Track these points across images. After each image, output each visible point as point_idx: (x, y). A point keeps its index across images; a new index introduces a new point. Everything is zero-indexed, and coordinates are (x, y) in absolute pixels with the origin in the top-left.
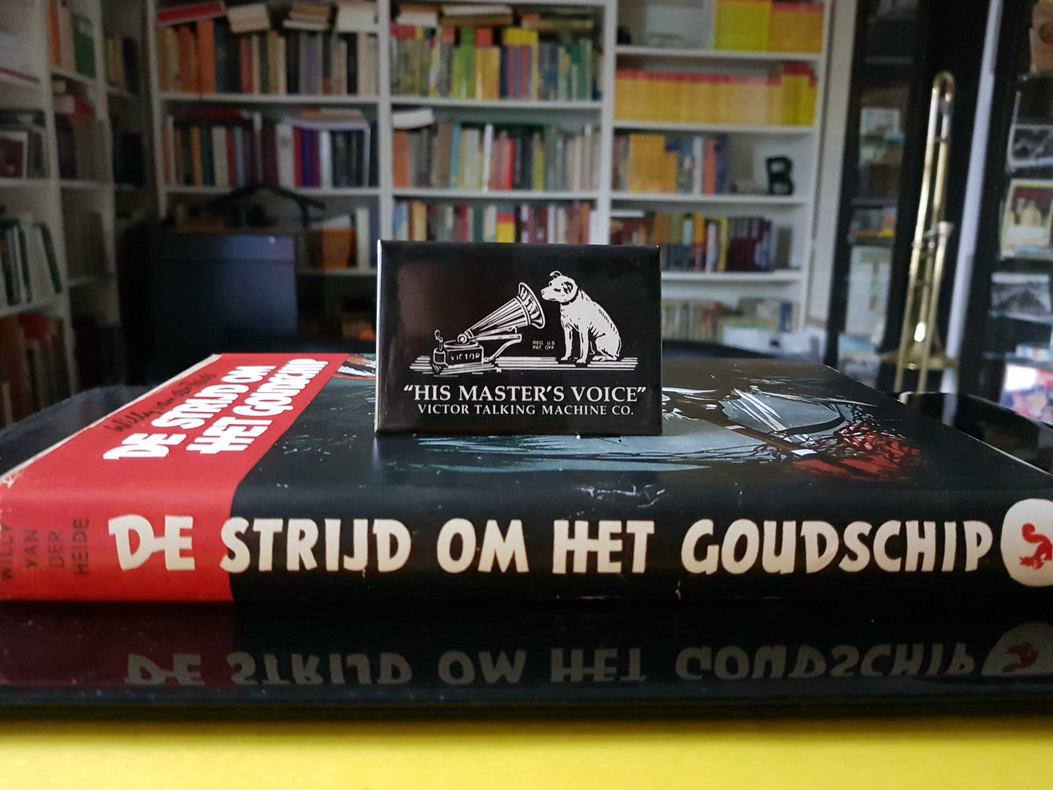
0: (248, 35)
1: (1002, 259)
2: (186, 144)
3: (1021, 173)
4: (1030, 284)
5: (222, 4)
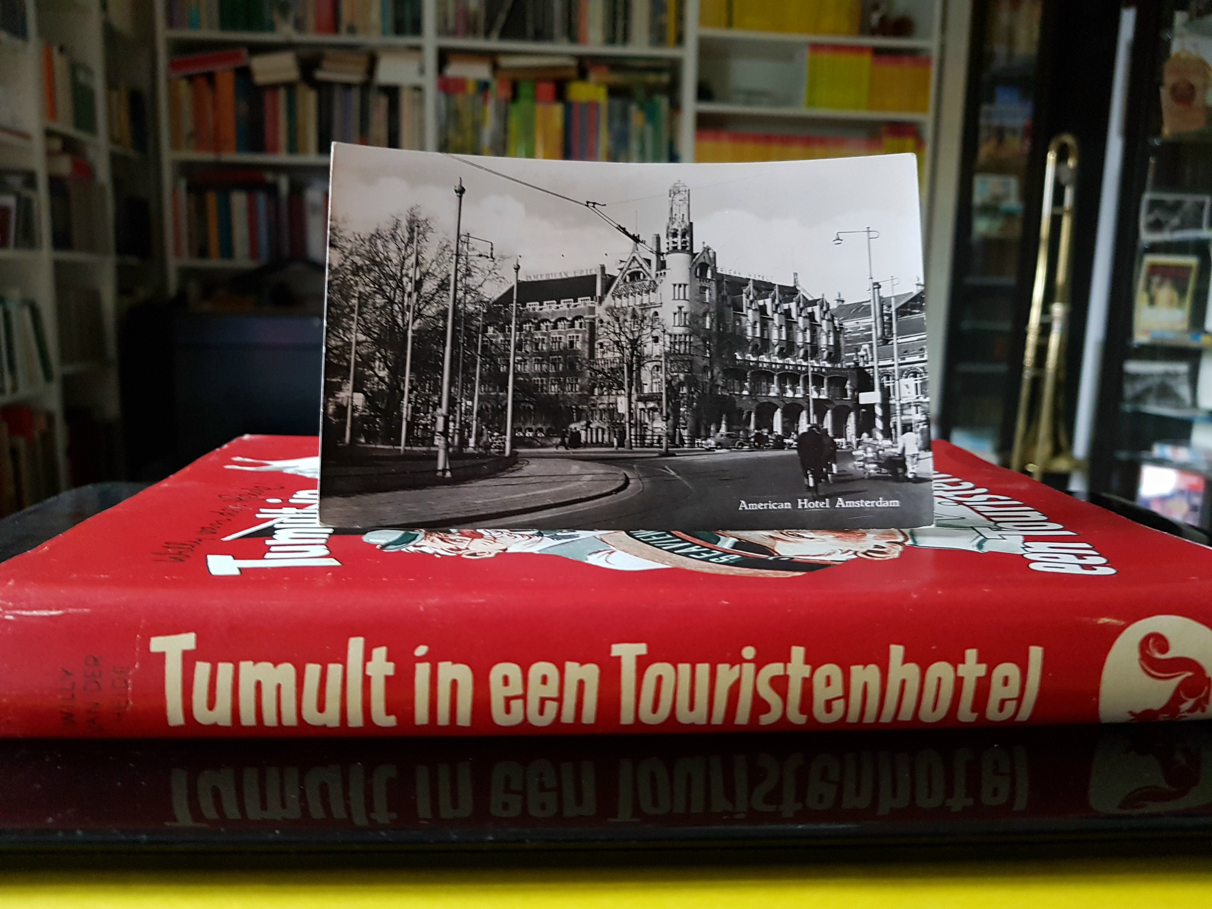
0: (274, 87)
1: (1135, 346)
2: (200, 213)
3: (1155, 248)
4: (1167, 374)
5: (244, 52)
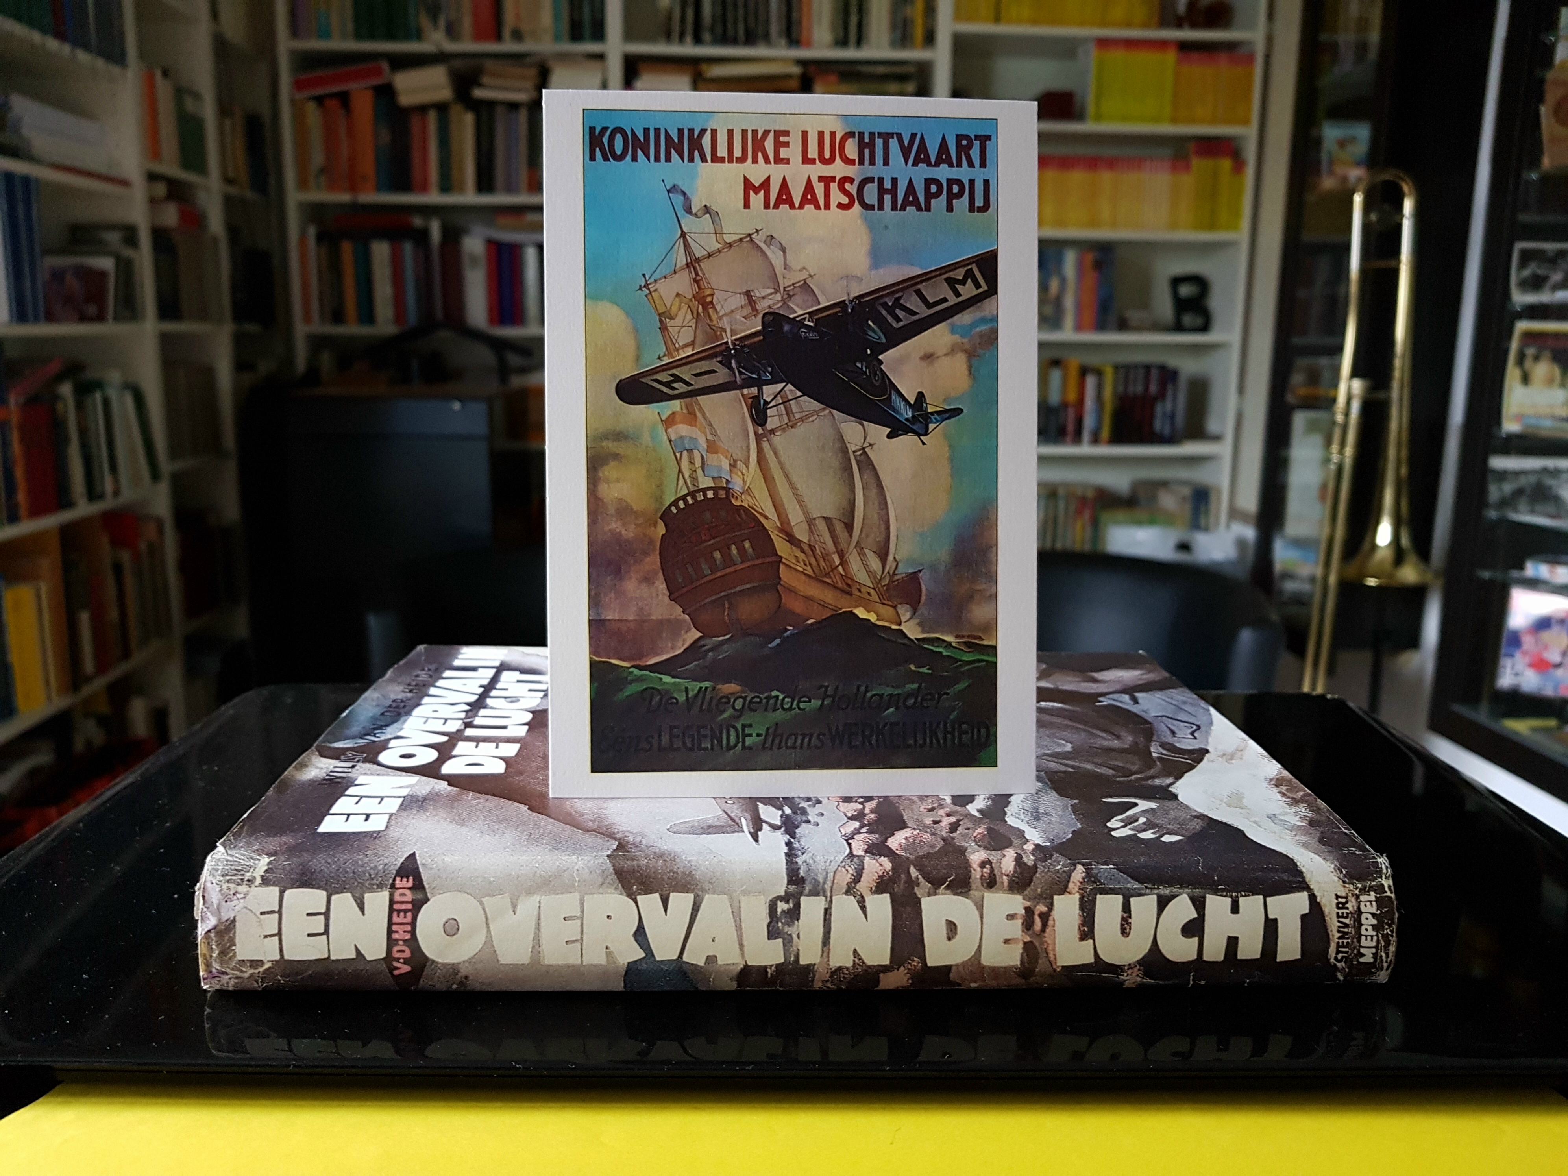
0: (423, 109)
1: (1504, 437)
2: (334, 266)
3: (1531, 312)
4: (1545, 471)
5: (385, 66)
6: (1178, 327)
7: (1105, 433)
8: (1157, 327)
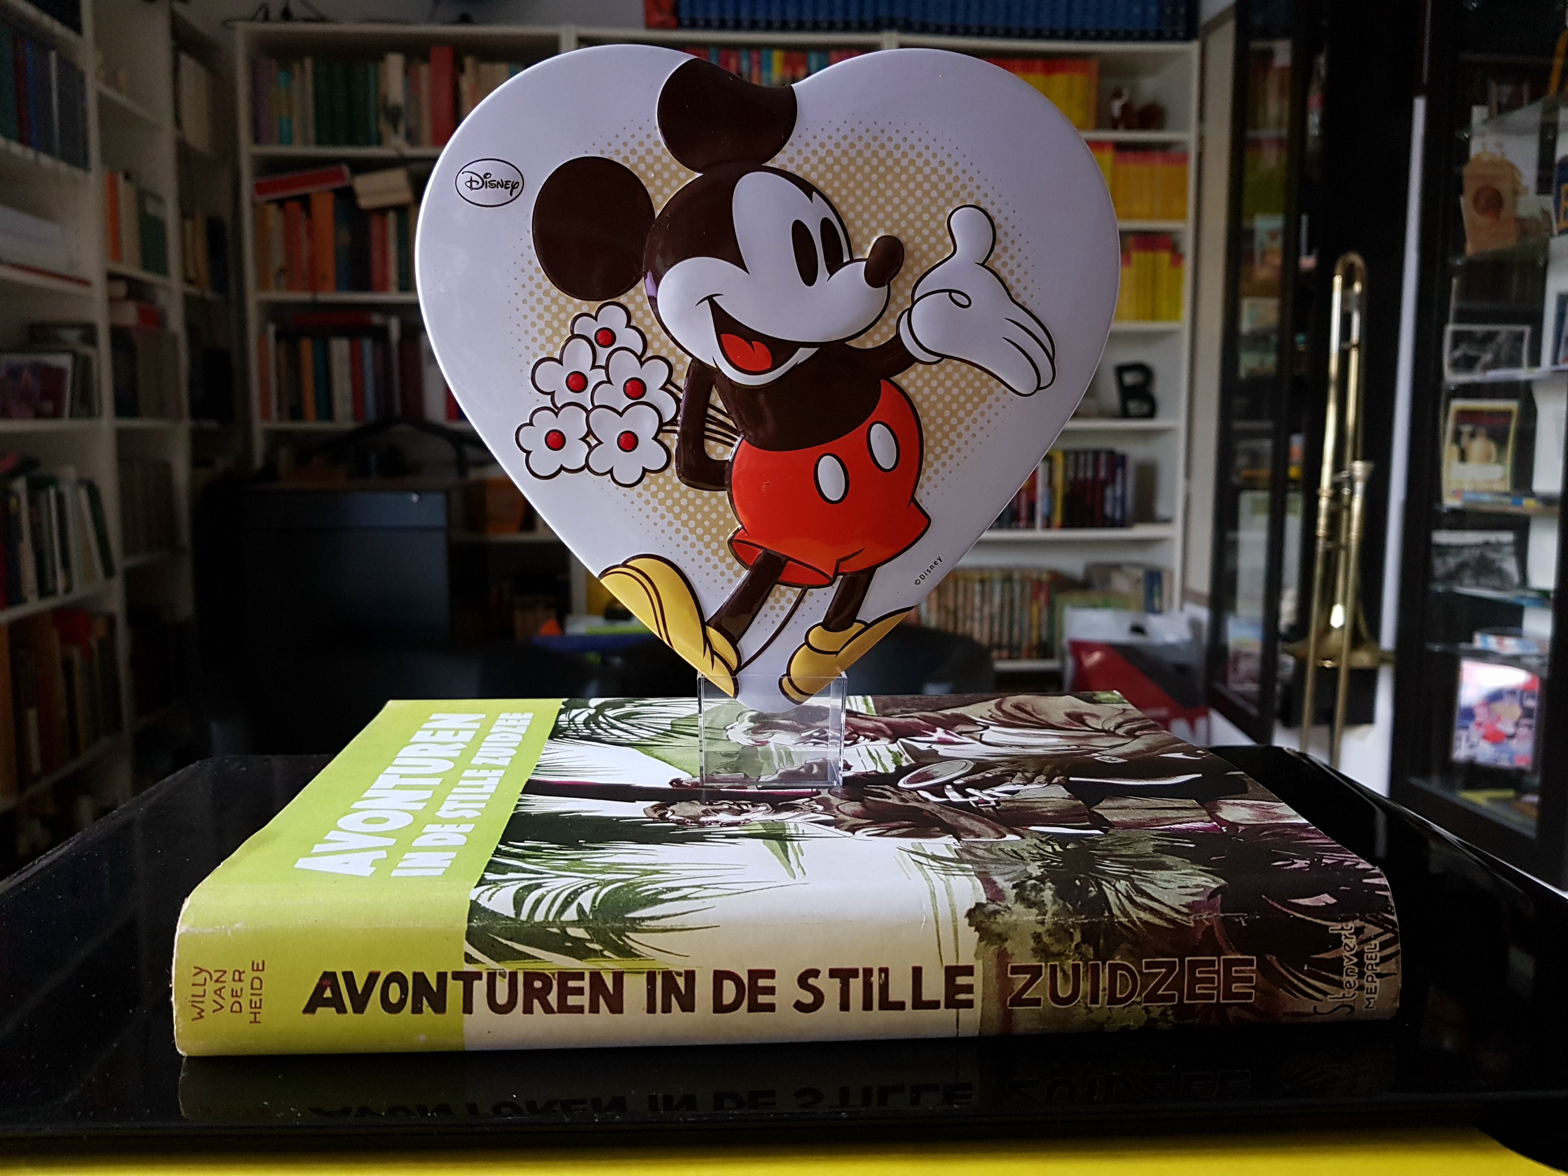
0: (382, 211)
1: (1445, 511)
2: (292, 363)
3: (1463, 391)
4: (1487, 544)
5: (346, 170)
6: (1125, 414)
7: (1058, 518)
8: (1104, 414)
